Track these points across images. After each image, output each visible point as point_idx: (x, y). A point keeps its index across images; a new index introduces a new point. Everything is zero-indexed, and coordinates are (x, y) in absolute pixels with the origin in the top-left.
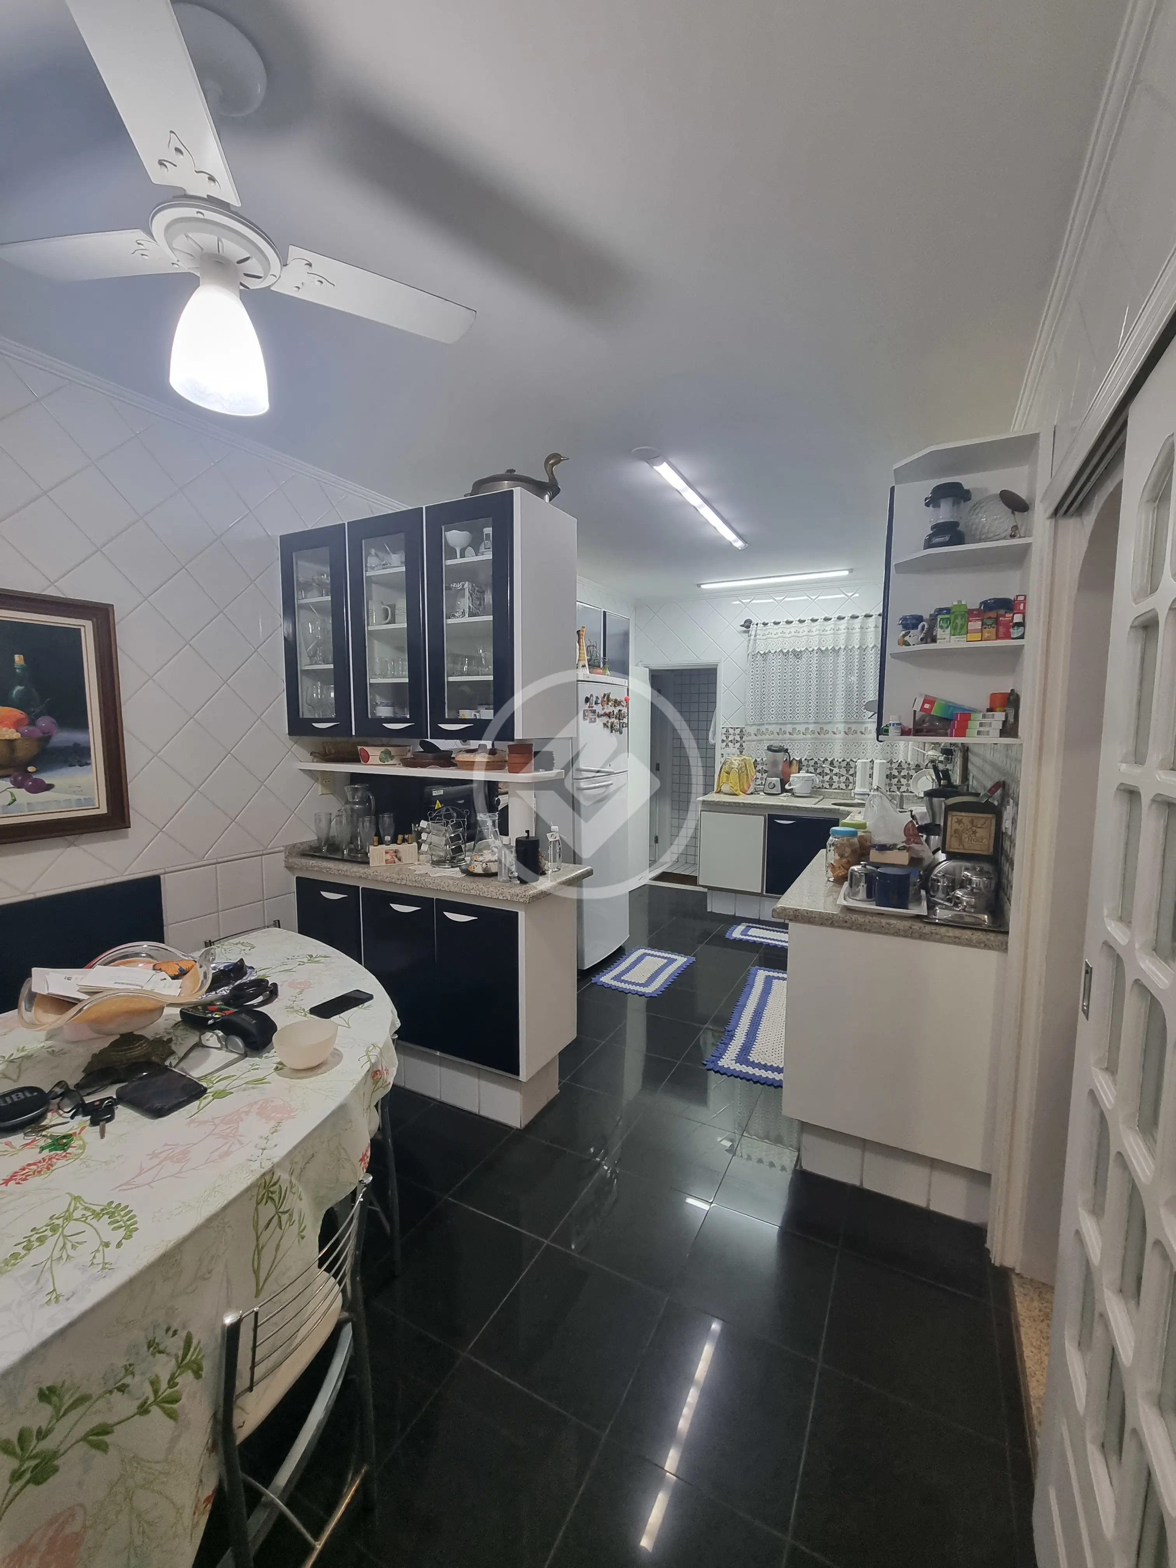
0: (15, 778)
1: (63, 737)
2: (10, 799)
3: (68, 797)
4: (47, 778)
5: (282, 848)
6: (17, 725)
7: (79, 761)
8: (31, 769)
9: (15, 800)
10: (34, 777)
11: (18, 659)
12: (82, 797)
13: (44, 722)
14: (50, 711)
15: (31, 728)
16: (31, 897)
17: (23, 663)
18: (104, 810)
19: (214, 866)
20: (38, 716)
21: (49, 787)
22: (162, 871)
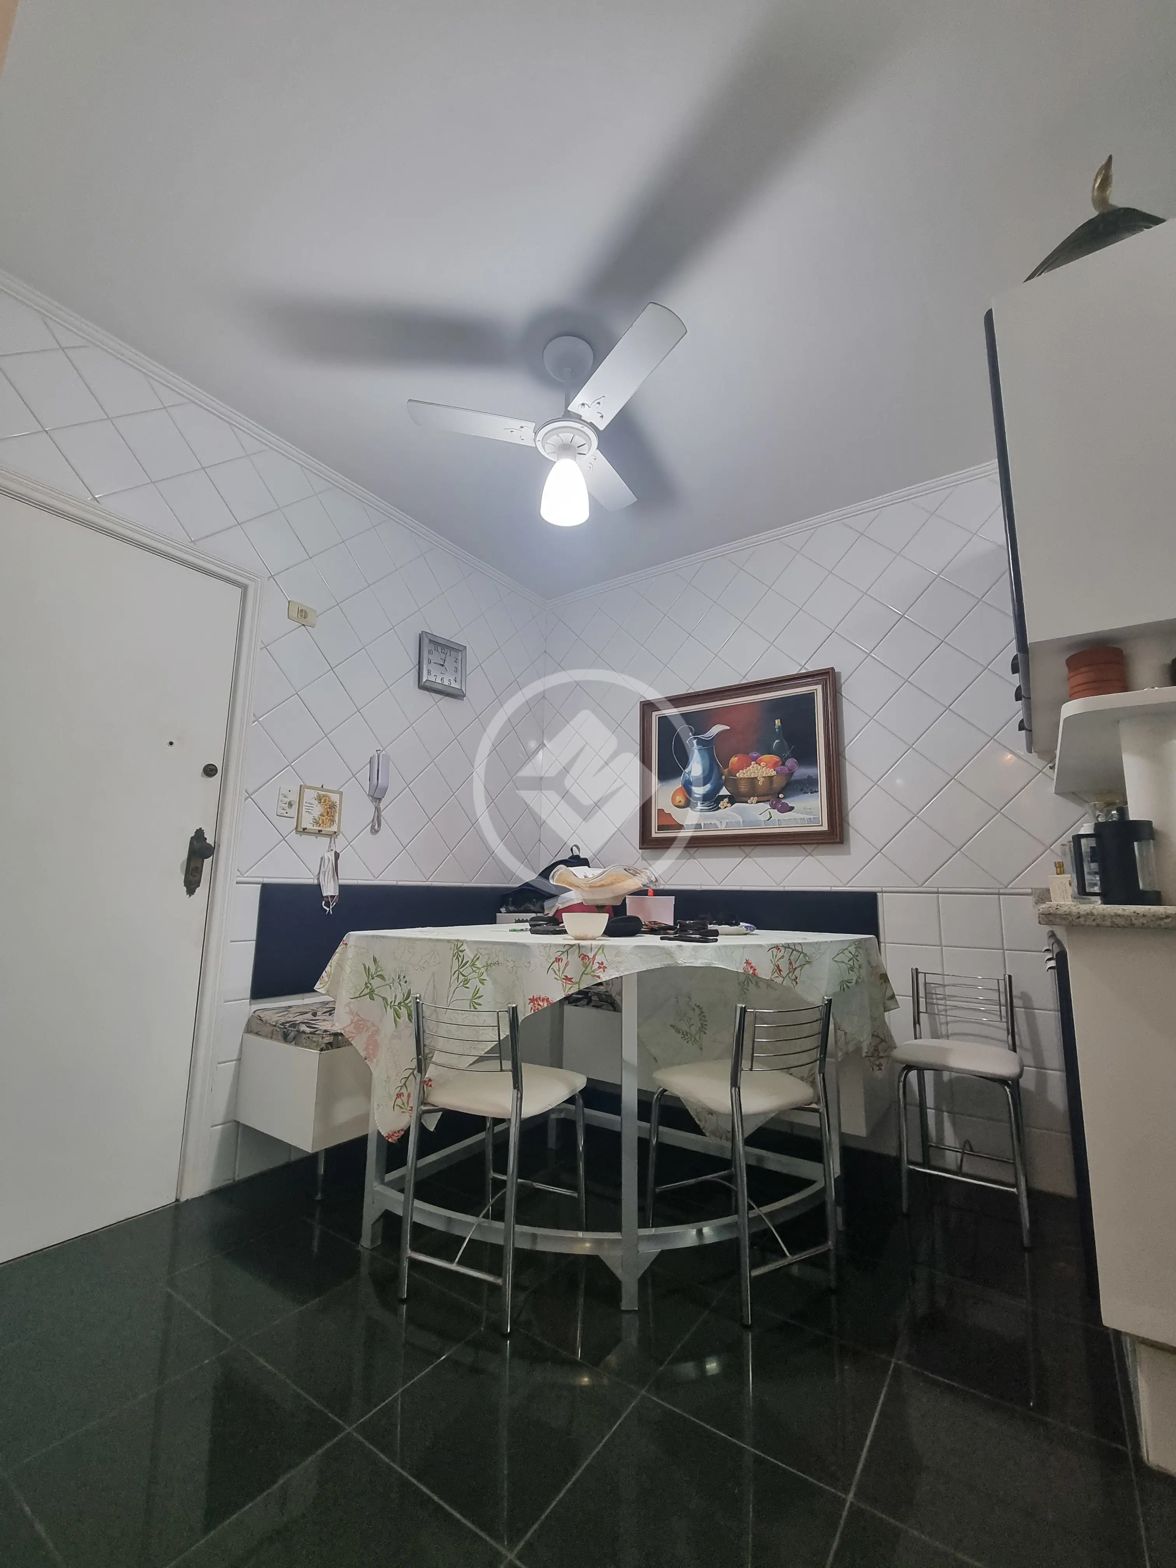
0: (772, 802)
1: (801, 772)
2: (769, 817)
3: (802, 816)
4: (790, 802)
5: (1030, 891)
6: (775, 766)
7: (811, 790)
8: (781, 796)
9: (771, 817)
10: (783, 801)
11: (778, 722)
12: (812, 817)
13: (791, 762)
14: (794, 755)
15: (782, 767)
16: (781, 889)
17: (780, 724)
18: (825, 827)
19: (936, 895)
20: (786, 759)
21: (792, 808)
22: (880, 889)
